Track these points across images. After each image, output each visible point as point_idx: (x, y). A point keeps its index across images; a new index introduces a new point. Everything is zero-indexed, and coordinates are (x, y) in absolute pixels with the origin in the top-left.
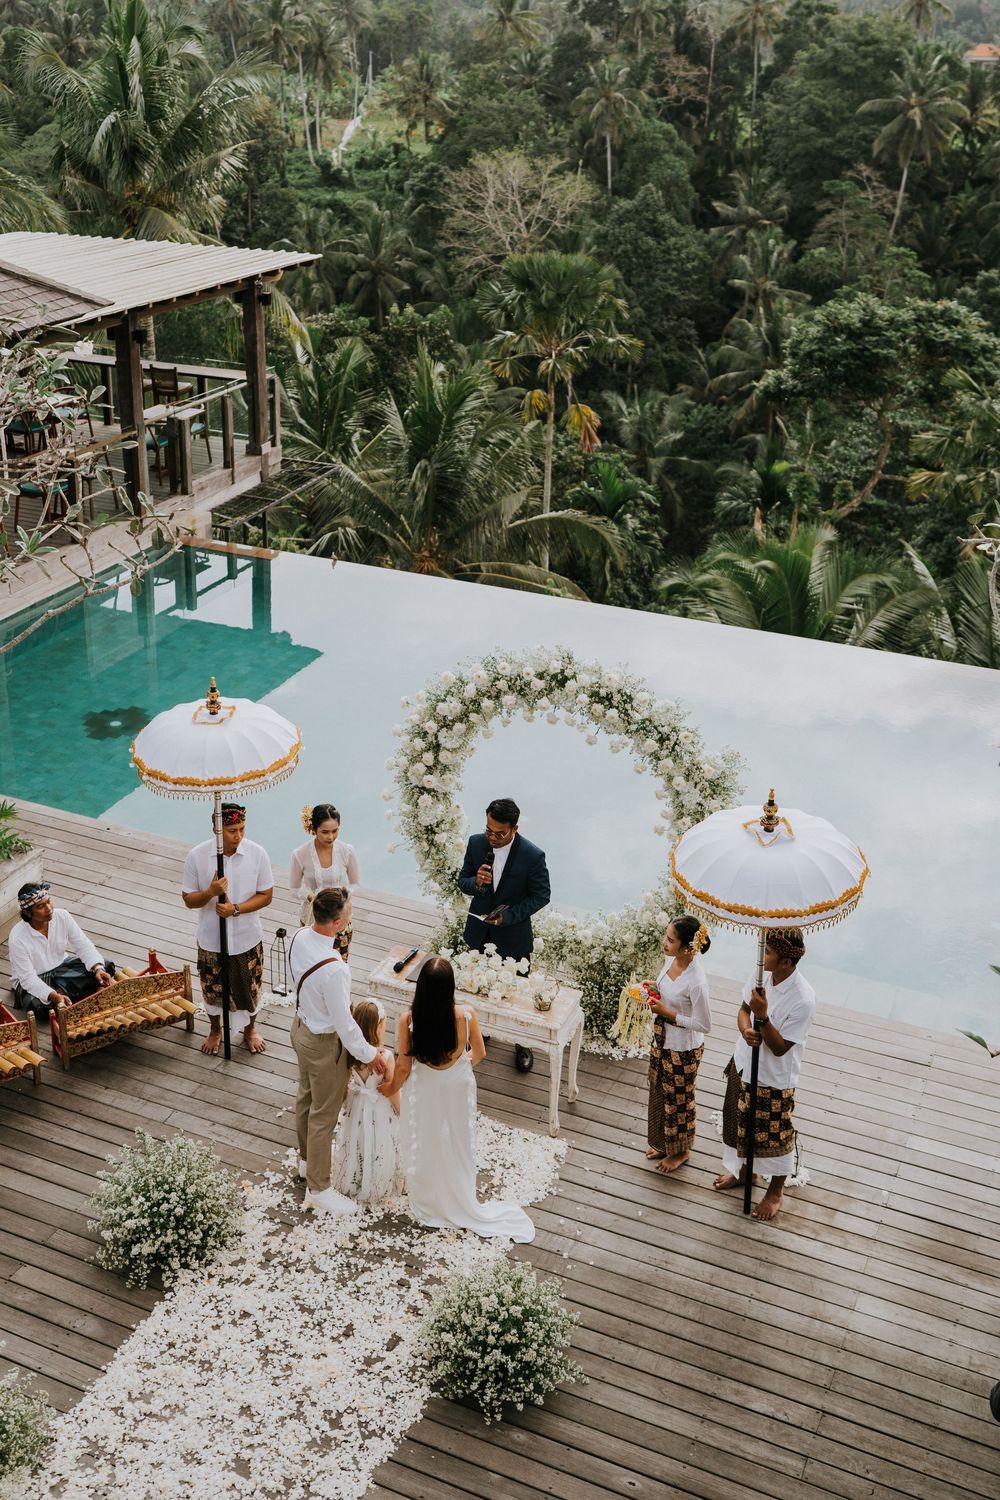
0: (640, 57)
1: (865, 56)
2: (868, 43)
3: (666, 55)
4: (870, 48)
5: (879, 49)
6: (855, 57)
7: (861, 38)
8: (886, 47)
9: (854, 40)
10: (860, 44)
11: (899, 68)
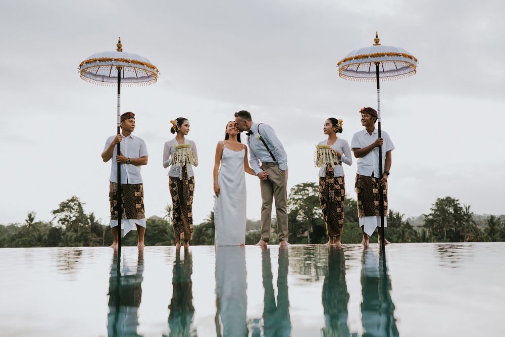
0: (79, 234)
1: (155, 230)
2: (155, 226)
3: (88, 233)
4: (156, 228)
5: (159, 228)
6: (152, 230)
7: (153, 225)
8: (161, 227)
9: (151, 226)
10: (153, 227)
11: (166, 233)
